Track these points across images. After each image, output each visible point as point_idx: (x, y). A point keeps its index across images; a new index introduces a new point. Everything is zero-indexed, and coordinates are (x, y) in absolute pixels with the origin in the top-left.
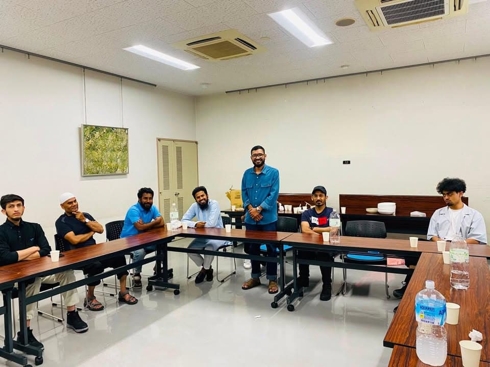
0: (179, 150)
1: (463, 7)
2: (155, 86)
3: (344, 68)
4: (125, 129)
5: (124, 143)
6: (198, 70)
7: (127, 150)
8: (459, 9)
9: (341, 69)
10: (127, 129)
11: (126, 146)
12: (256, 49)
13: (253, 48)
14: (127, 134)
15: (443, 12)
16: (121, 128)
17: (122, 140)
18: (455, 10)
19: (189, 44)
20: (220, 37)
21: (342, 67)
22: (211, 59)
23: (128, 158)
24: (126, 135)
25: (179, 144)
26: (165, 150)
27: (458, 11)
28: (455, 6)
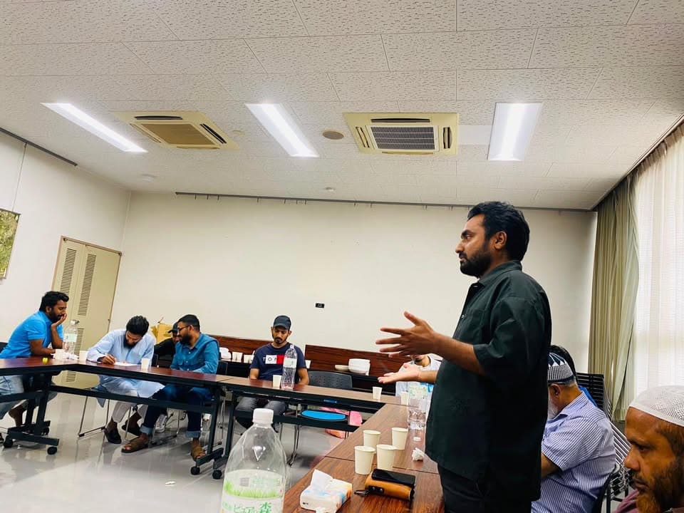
0: (91, 260)
1: (452, 146)
2: (76, 165)
3: (330, 190)
4: (16, 214)
5: (10, 233)
6: (143, 155)
7: (11, 244)
8: (449, 147)
9: (326, 191)
10: (19, 215)
11: (11, 238)
12: (225, 142)
13: (222, 141)
14: (17, 221)
15: (433, 147)
16: (9, 212)
17: (7, 229)
18: (445, 148)
19: (138, 118)
20: (182, 117)
21: (327, 189)
22: (164, 144)
23: (9, 256)
24: (15, 223)
25: (94, 252)
26: (71, 255)
27: (447, 149)
28: (444, 143)
